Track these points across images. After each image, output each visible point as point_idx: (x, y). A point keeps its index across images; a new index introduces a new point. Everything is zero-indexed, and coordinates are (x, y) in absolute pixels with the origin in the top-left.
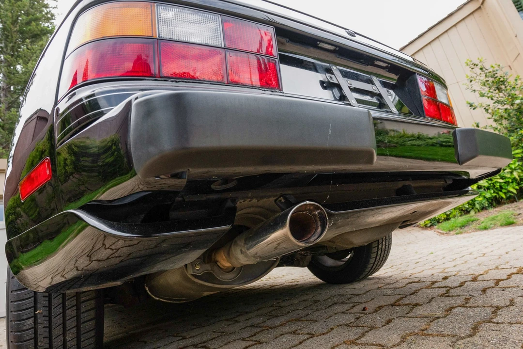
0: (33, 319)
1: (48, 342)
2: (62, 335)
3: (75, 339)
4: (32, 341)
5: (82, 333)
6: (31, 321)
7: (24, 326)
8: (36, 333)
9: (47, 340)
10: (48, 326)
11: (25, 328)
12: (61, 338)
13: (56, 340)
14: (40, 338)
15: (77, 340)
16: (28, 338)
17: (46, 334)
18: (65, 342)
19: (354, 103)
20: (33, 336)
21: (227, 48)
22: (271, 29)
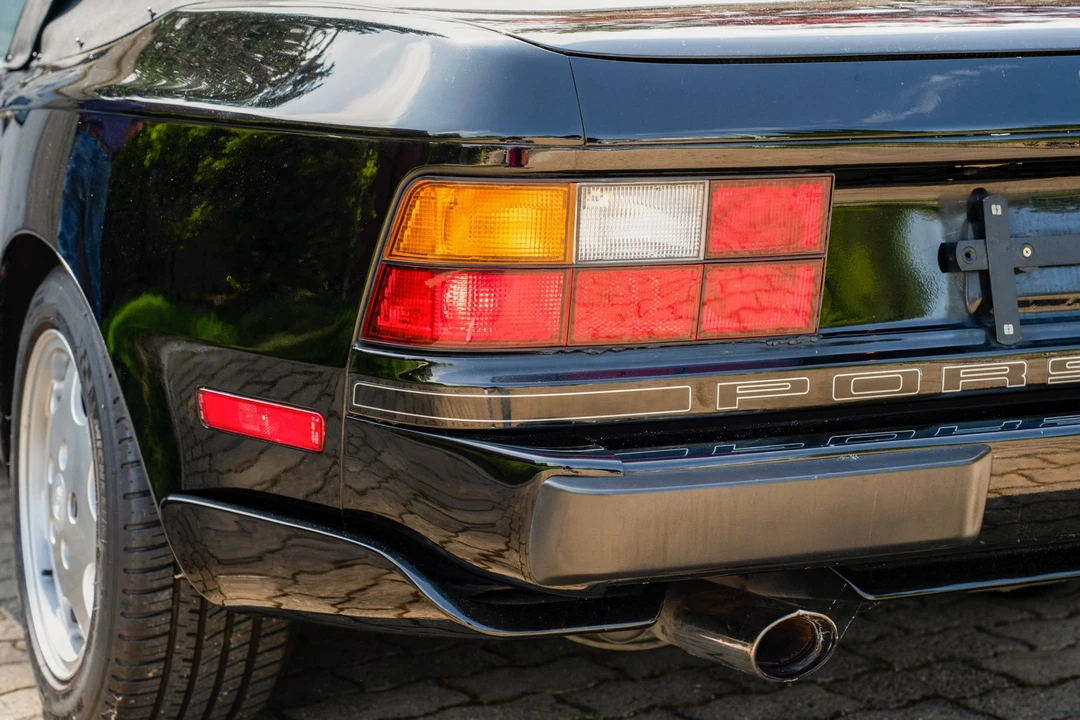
0: (171, 590)
1: (193, 645)
2: (222, 634)
3: (247, 646)
4: (165, 640)
5: (263, 633)
6: (167, 594)
7: (154, 603)
8: (173, 622)
9: (192, 641)
10: (198, 608)
11: (154, 608)
12: (220, 639)
13: (210, 642)
14: (181, 634)
15: (250, 649)
16: (157, 631)
17: (194, 627)
18: (226, 649)
19: (1009, 329)
20: (167, 628)
21: (709, 261)
22: (825, 181)
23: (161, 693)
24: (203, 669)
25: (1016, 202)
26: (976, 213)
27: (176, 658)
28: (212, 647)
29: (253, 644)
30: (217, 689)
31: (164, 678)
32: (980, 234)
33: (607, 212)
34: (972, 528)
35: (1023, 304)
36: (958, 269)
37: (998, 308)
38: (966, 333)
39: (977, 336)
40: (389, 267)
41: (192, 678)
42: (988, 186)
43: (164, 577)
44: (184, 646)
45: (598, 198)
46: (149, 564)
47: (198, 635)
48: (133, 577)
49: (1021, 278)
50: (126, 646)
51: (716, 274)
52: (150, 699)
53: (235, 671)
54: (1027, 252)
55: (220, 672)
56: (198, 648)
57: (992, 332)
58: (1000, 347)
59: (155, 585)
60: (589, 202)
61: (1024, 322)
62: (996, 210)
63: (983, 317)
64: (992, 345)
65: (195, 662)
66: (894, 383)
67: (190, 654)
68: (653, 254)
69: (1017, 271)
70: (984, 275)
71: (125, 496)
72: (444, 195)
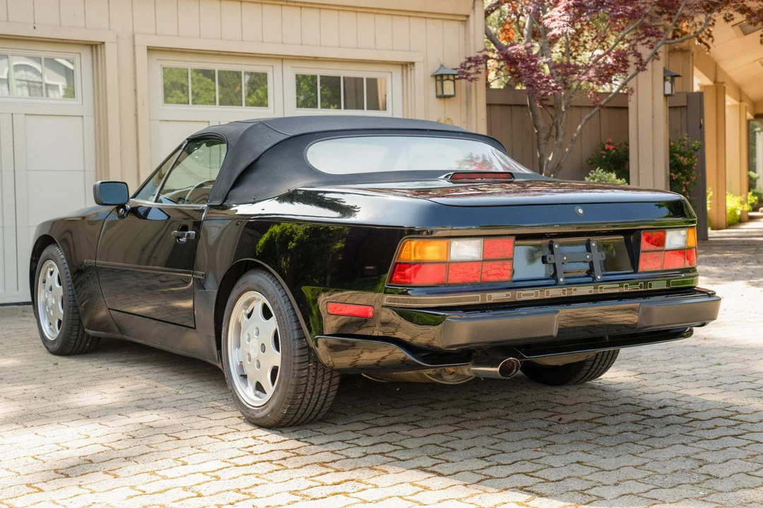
0: (307, 369)
4: (305, 386)
6: (306, 371)
7: (302, 373)
8: (308, 380)
9: (312, 387)
10: (314, 376)
11: (302, 375)
12: (320, 386)
13: (317, 387)
14: (309, 384)
16: (303, 383)
17: (313, 382)
18: (321, 390)
19: (561, 280)
20: (306, 382)
21: (483, 260)
22: (513, 238)
23: (301, 404)
24: (314, 396)
25: (561, 245)
26: (551, 247)
27: (307, 392)
28: (317, 389)
29: (329, 388)
30: (316, 404)
31: (303, 399)
32: (553, 253)
33: (457, 247)
34: (555, 333)
35: (565, 273)
36: (547, 263)
37: (558, 274)
38: (550, 281)
39: (553, 282)
40: (396, 264)
41: (310, 399)
42: (553, 240)
43: (306, 365)
44: (310, 388)
45: (456, 244)
46: (302, 361)
47: (314, 385)
48: (297, 365)
49: (564, 265)
50: (293, 387)
51: (484, 263)
52: (298, 406)
53: (322, 397)
54: (565, 258)
55: (318, 398)
56: (313, 389)
57: (557, 280)
58: (560, 285)
59: (303, 368)
60: (453, 244)
61: (565, 278)
62: (556, 246)
63: (554, 276)
64: (557, 284)
65: (312, 393)
66: (532, 294)
67: (311, 391)
68: (469, 259)
69: (563, 263)
70: (554, 265)
71: (293, 340)
72: (413, 243)
